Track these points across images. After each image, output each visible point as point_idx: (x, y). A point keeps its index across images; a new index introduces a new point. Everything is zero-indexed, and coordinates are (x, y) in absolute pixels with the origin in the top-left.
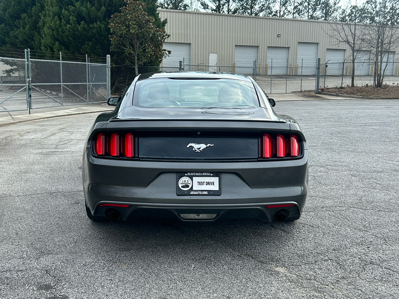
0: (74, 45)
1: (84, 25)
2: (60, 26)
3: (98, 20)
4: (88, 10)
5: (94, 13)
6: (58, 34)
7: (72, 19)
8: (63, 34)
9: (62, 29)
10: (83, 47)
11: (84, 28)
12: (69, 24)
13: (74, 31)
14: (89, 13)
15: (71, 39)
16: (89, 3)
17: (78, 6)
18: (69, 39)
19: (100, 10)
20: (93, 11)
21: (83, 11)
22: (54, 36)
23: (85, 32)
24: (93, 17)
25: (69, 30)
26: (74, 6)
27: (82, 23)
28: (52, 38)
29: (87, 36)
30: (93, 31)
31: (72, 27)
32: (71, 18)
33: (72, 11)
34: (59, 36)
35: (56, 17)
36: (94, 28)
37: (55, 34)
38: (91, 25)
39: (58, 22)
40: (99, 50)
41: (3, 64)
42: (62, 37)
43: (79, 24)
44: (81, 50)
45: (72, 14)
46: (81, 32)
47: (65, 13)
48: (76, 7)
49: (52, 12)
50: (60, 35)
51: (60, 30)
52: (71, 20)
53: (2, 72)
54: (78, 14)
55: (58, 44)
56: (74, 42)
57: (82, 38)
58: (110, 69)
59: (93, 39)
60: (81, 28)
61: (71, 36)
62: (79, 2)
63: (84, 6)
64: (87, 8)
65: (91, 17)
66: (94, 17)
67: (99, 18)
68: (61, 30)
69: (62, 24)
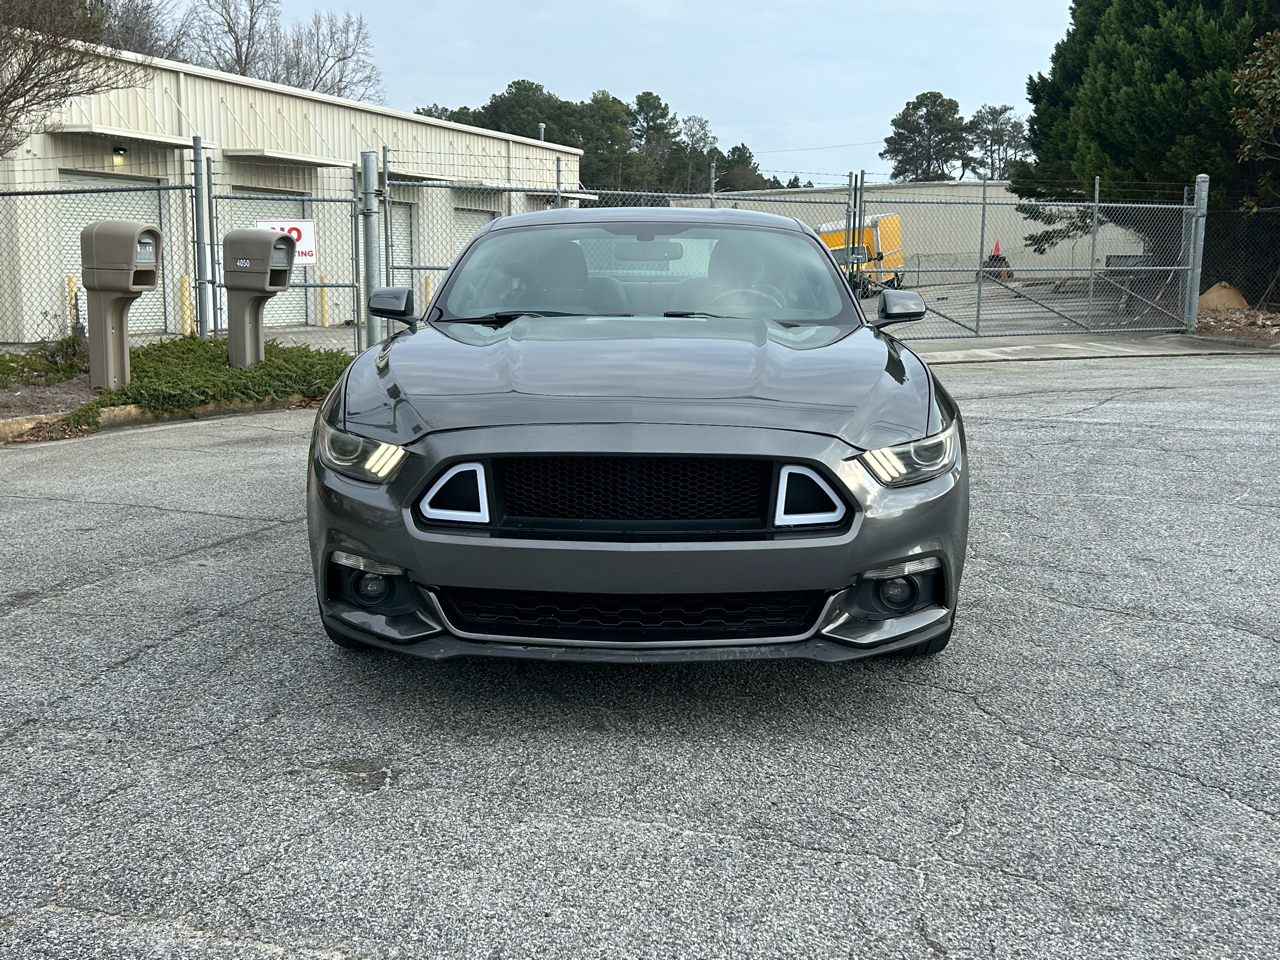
0: (1143, 148)
1: (1175, 83)
2: (1106, 92)
3: (1224, 61)
4: (1195, 33)
5: (1214, 42)
6: (1099, 120)
7: (1141, 68)
8: (1111, 117)
9: (1109, 101)
10: (1168, 154)
11: (1173, 92)
12: (1129, 83)
13: (1143, 105)
14: (1198, 43)
15: (1132, 130)
16: (1201, 9)
17: (1167, 23)
18: (1126, 132)
19: (1234, 28)
20: (1212, 33)
21: (1178, 37)
22: (1091, 126)
23: (1177, 107)
24: (1211, 52)
25: (1124, 104)
26: (1157, 25)
27: (1168, 76)
28: (1087, 131)
29: (1182, 116)
30: (1201, 97)
31: (1135, 92)
32: (1137, 63)
33: (1147, 41)
34: (1102, 125)
35: (1101, 65)
36: (1207, 89)
37: (1091, 120)
38: (1194, 83)
39: (1101, 81)
40: (1218, 159)
41: (1025, 219)
42: (1111, 127)
43: (1161, 80)
44: (1165, 164)
45: (1148, 50)
46: (1165, 107)
47: (1123, 51)
48: (1159, 27)
49: (1098, 52)
50: (1105, 122)
51: (1102, 106)
52: (1137, 72)
53: (1024, 242)
54: (1166, 48)
55: (1096, 152)
56: (1145, 142)
57: (1167, 123)
58: (1202, 221)
59: (1201, 126)
60: (1163, 94)
61: (1132, 123)
62: (1174, 10)
63: (1186, 21)
64: (1191, 28)
65: (1206, 52)
66: (1215, 53)
67: (1229, 56)
68: (1105, 105)
69: (1111, 86)
